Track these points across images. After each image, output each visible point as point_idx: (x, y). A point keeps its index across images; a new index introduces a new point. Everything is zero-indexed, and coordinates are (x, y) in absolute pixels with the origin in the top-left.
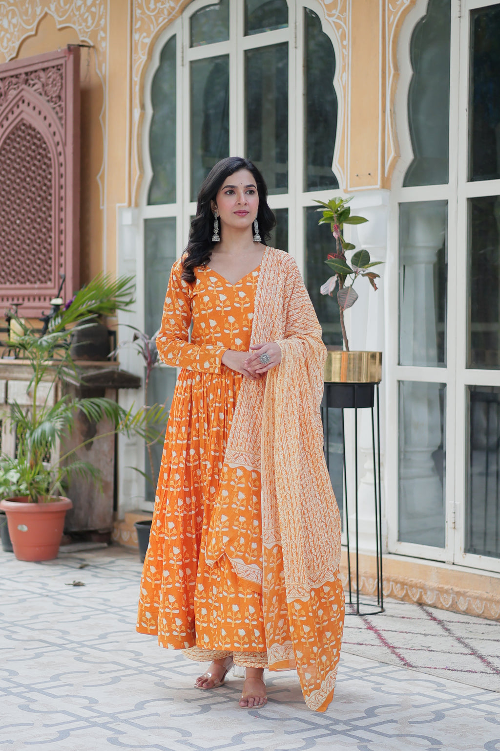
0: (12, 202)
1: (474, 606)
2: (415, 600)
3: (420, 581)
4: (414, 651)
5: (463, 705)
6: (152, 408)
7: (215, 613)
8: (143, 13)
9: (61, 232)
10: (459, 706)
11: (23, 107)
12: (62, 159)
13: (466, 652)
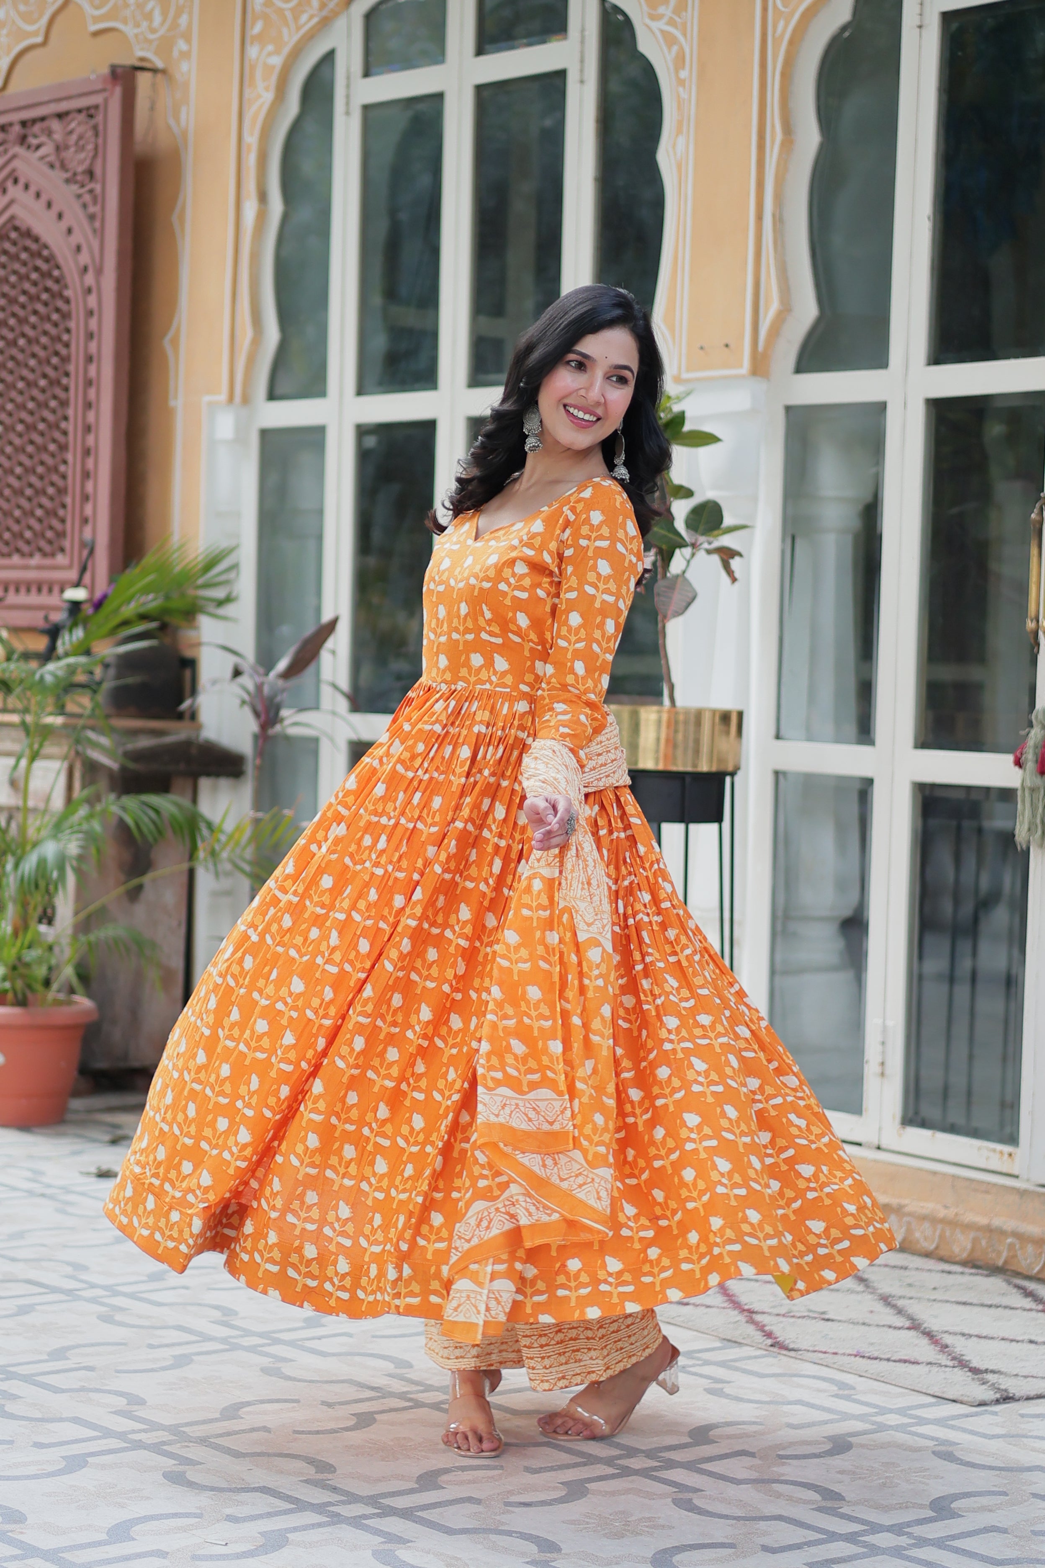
1: (917, 1235)
4: (793, 1320)
5: (890, 1426)
6: (267, 817)
8: (268, 3)
9: (87, 452)
10: (881, 1428)
11: (14, 191)
12: (92, 301)
13: (900, 1325)
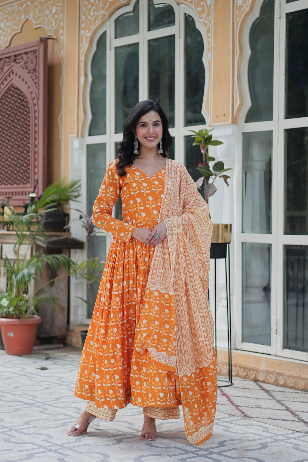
0: (6, 135)
1: (288, 382)
2: (252, 378)
3: (255, 366)
4: (250, 408)
5: (280, 440)
6: (90, 260)
7: (145, 384)
8: (86, 18)
9: (35, 153)
10: (277, 440)
11: (12, 76)
12: (36, 108)
13: (283, 409)
